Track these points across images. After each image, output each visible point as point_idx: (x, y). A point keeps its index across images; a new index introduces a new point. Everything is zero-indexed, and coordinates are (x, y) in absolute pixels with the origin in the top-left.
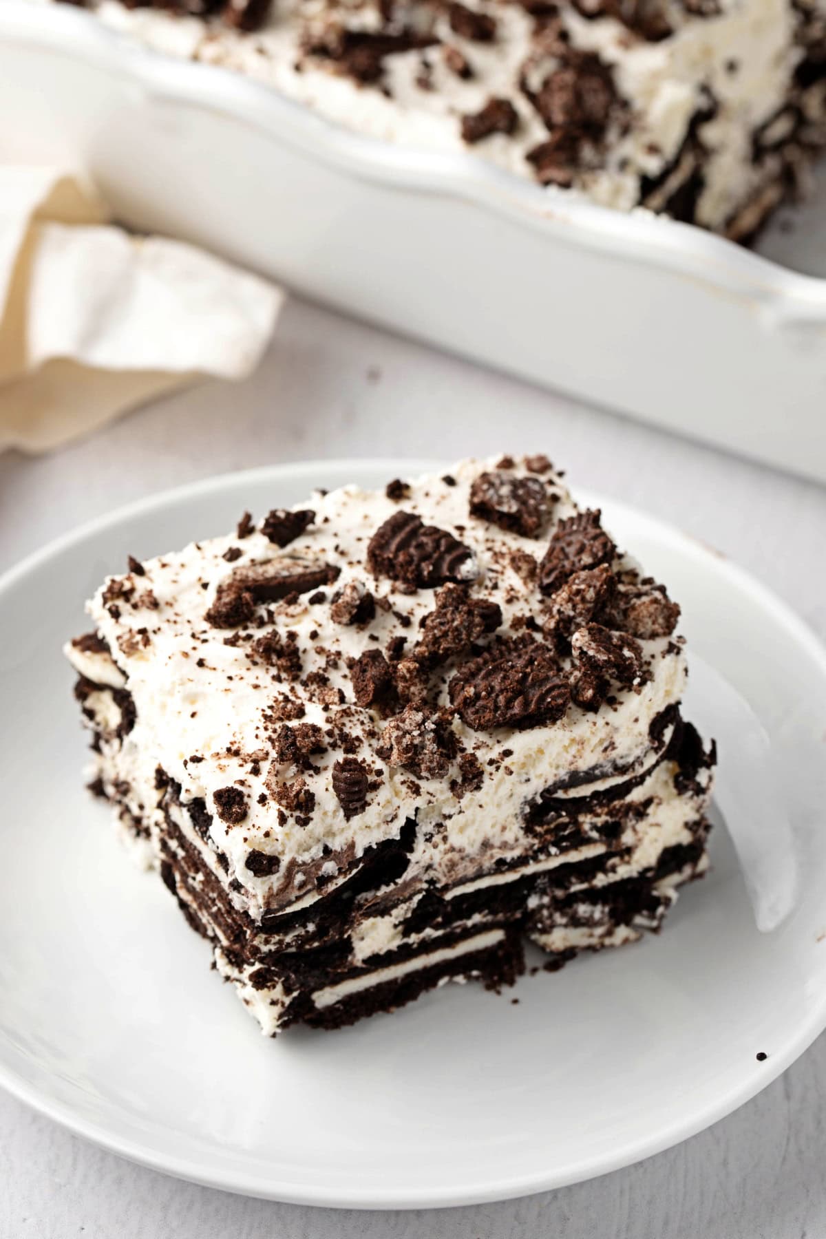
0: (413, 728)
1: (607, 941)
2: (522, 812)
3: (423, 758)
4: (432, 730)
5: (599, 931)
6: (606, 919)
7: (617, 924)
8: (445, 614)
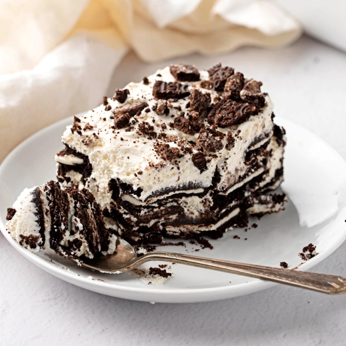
0: (206, 139)
1: (274, 210)
2: (244, 156)
3: (214, 146)
4: (212, 136)
5: (270, 205)
6: (271, 201)
7: (276, 203)
8: (197, 98)
